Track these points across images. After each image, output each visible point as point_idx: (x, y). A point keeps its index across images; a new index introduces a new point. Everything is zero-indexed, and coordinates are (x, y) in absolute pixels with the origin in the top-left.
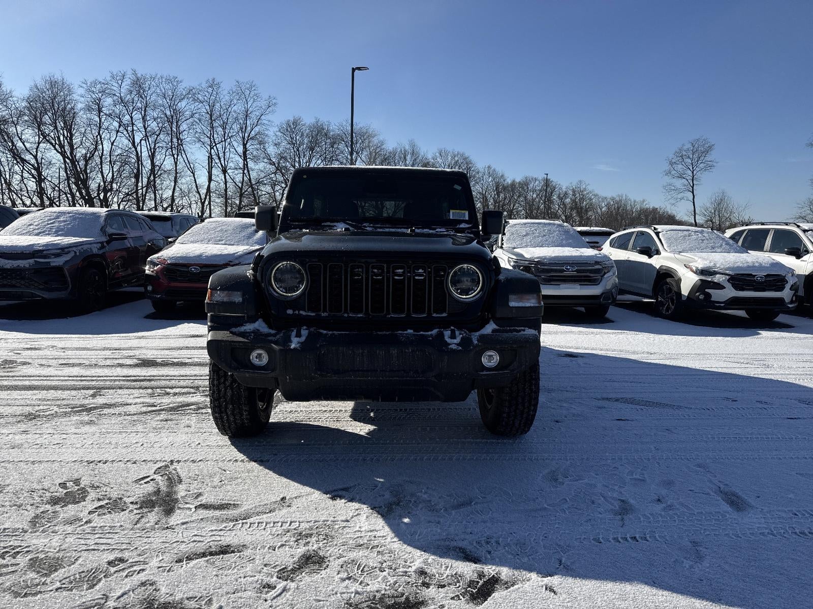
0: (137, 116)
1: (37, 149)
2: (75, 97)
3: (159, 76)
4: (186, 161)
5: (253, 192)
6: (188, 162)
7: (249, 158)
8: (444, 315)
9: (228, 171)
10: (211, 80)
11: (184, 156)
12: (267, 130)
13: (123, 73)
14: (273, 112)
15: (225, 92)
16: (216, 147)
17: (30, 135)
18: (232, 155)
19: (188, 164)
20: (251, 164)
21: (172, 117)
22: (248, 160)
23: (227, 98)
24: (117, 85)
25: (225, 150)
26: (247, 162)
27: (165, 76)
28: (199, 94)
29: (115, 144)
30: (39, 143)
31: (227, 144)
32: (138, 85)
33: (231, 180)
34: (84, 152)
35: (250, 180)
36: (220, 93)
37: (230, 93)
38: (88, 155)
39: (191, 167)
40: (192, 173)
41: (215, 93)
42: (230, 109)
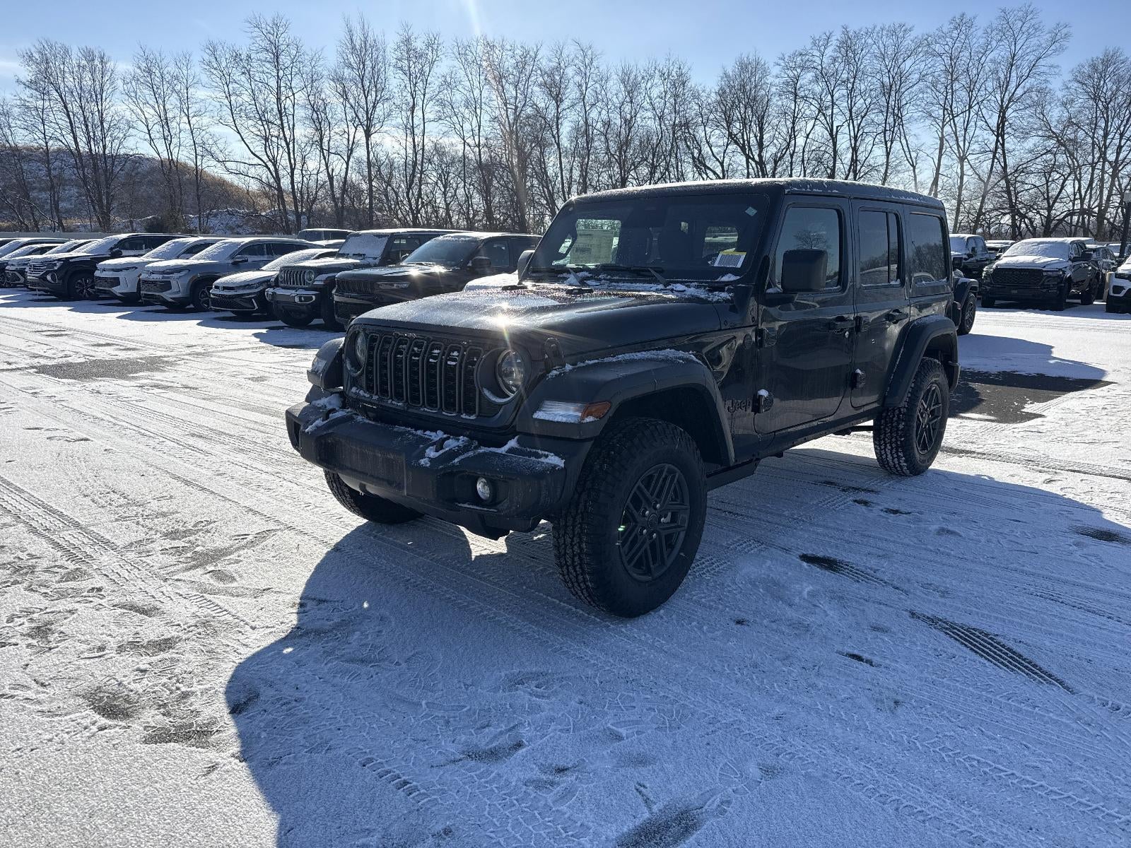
0: (840, 92)
1: (724, 153)
2: (770, 79)
3: (878, 29)
4: (906, 149)
5: (1008, 187)
6: (908, 150)
7: (1008, 133)
8: (473, 417)
9: (969, 158)
10: (958, 16)
11: (904, 142)
12: (1046, 81)
13: (828, 34)
14: (1062, 49)
15: (980, 33)
16: (954, 121)
17: (718, 137)
18: (978, 132)
19: (907, 153)
20: (1010, 143)
21: (891, 86)
22: (1006, 136)
23: (982, 41)
24: (818, 54)
25: (967, 125)
26: (1003, 140)
27: (887, 27)
28: (936, 43)
29: (810, 136)
30: (728, 145)
31: (972, 114)
32: (848, 48)
33: (970, 172)
34: (774, 150)
35: (1005, 168)
36: (971, 34)
37: (987, 33)
38: (779, 155)
39: (911, 158)
40: (913, 165)
41: (963, 37)
42: (983, 59)
